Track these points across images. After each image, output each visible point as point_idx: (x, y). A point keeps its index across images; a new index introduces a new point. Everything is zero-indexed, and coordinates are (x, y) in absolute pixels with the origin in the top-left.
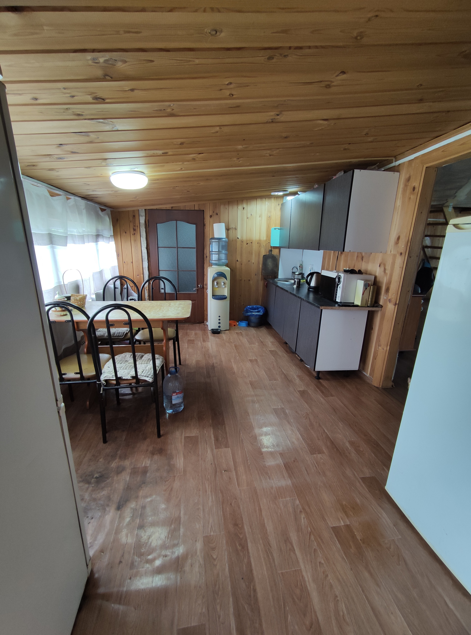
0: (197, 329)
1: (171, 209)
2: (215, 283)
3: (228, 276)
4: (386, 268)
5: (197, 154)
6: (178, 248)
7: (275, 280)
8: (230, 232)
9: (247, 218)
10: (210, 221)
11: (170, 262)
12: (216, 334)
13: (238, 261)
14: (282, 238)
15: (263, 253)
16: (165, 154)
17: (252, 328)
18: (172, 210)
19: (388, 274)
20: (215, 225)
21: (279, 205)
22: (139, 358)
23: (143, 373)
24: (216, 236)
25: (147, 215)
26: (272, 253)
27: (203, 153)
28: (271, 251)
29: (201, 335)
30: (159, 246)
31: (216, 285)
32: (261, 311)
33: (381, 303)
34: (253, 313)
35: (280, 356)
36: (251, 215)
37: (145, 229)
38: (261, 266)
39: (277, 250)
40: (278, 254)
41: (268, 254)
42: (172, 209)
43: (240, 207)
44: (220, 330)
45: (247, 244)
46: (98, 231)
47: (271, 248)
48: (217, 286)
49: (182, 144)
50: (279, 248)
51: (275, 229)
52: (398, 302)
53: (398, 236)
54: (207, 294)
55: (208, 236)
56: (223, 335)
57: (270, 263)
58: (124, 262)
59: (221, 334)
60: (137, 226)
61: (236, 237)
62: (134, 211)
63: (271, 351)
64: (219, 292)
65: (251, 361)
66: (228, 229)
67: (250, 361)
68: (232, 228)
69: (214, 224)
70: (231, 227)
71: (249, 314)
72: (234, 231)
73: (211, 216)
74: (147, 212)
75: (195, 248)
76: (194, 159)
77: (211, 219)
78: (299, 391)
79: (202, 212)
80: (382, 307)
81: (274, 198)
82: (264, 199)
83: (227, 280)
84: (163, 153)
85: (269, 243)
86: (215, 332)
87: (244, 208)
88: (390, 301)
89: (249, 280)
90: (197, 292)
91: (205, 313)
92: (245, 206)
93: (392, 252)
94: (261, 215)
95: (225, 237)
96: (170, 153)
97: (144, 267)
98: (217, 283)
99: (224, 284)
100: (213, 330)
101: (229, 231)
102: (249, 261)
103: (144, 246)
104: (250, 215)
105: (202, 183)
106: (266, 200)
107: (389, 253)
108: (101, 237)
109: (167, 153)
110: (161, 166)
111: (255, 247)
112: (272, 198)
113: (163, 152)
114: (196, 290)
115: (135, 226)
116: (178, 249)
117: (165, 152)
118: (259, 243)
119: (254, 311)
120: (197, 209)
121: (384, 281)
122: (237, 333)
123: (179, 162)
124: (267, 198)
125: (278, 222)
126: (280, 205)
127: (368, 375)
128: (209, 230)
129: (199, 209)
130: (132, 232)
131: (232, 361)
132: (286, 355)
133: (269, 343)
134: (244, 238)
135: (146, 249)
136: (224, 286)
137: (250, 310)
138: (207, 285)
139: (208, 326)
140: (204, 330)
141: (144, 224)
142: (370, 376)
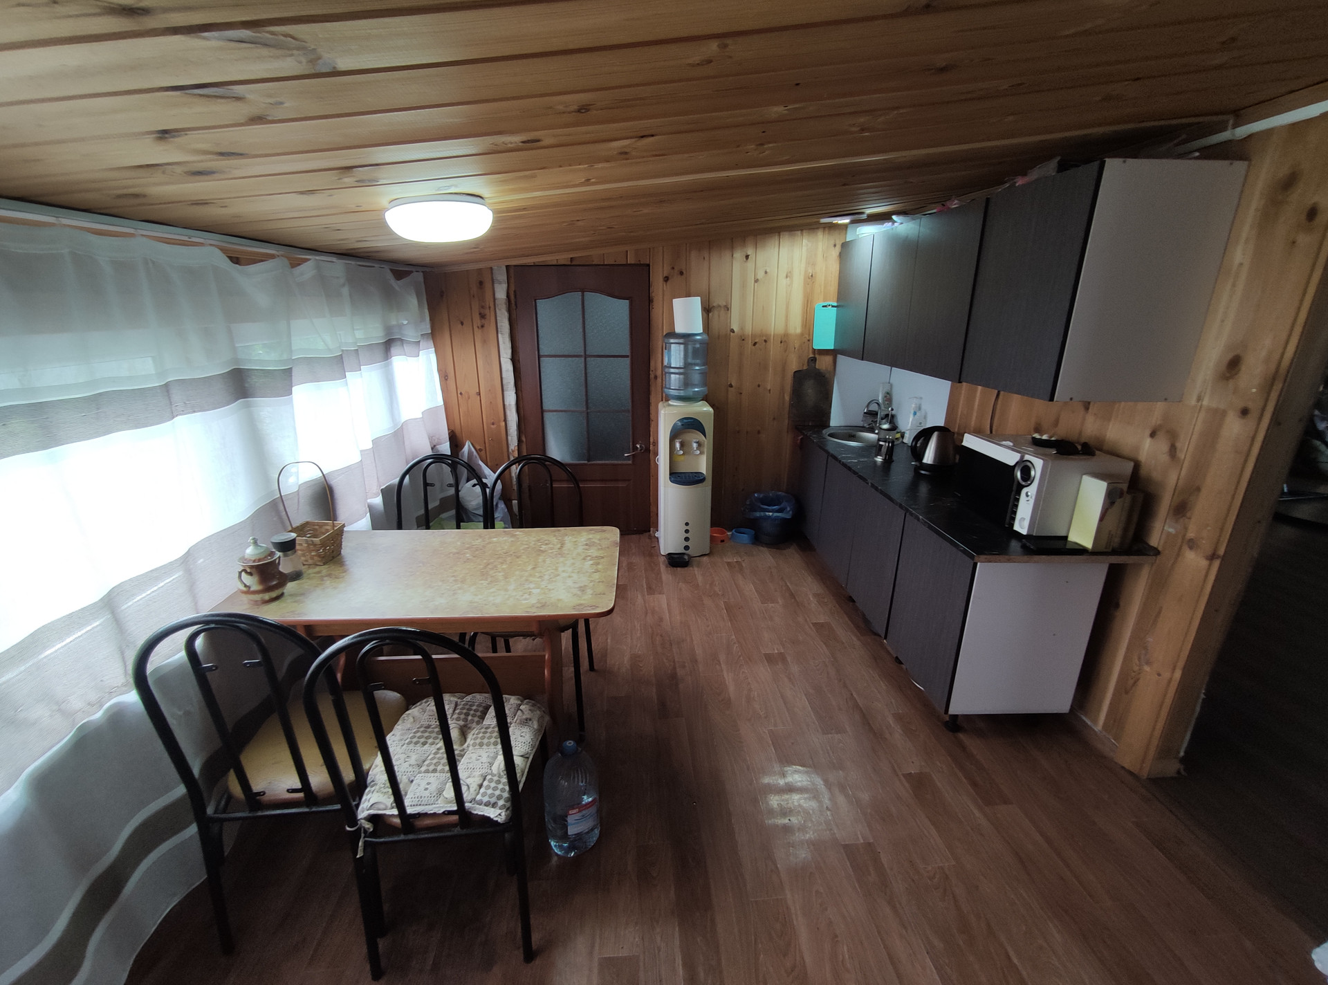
0: (634, 551)
1: (569, 263)
2: (678, 445)
3: (709, 426)
4: (1178, 445)
5: (633, 140)
6: (586, 356)
7: (822, 433)
8: (714, 315)
9: (756, 281)
10: (665, 289)
11: (570, 391)
12: (679, 569)
13: (731, 386)
14: (841, 329)
15: (794, 365)
16: (531, 143)
17: (764, 549)
18: (573, 265)
19: (1186, 465)
20: (677, 303)
21: (835, 246)
22: (476, 719)
23: (482, 790)
24: (680, 328)
25: (512, 281)
26: (817, 367)
27: (653, 136)
28: (814, 360)
29: (643, 571)
30: (541, 354)
31: (680, 450)
32: (788, 509)
33: (1155, 540)
34: (767, 513)
35: (843, 643)
36: (766, 272)
37: (506, 314)
38: (787, 398)
39: (829, 359)
40: (830, 368)
41: (805, 368)
42: (573, 263)
43: (738, 255)
44: (688, 555)
45: (755, 344)
46: (388, 329)
47: (814, 355)
48: (682, 452)
49: (583, 109)
50: (833, 353)
51: (823, 306)
52: (1221, 551)
53: (1230, 356)
54: (657, 466)
55: (660, 326)
56: (696, 569)
57: (810, 390)
58: (461, 394)
59: (691, 568)
60: (490, 307)
61: (729, 330)
62: (480, 271)
63: (819, 627)
64: (685, 467)
65: (770, 659)
66: (707, 310)
67: (768, 662)
68: (719, 306)
69: (674, 300)
70: (715, 304)
71: (758, 514)
72: (722, 312)
73: (666, 277)
74: (512, 271)
75: (627, 356)
76: (626, 153)
77: (666, 285)
78: (908, 776)
79: (644, 269)
80: (1156, 552)
81: (824, 228)
82: (800, 232)
83: (705, 436)
84: (523, 142)
85: (809, 340)
86: (677, 561)
87: (747, 257)
88: (1192, 544)
89: (759, 432)
90: (633, 462)
91: (653, 509)
92: (750, 252)
93: (1205, 402)
94: (790, 272)
95: (702, 331)
96: (547, 142)
97: (507, 403)
98: (682, 445)
99: (700, 445)
100: (673, 556)
101: (710, 314)
102: (759, 386)
103: (506, 354)
104: (764, 273)
105: (646, 211)
106: (804, 234)
107: (1193, 402)
108: (399, 343)
109: (538, 141)
110: (526, 177)
111: (774, 350)
112: (818, 228)
113: (524, 137)
114: (631, 457)
115: (483, 307)
116: (588, 359)
117: (529, 139)
118: (785, 341)
119: (770, 508)
120: (633, 262)
121: (1170, 481)
122: (729, 564)
123: (579, 165)
124: (806, 229)
125: (833, 288)
126: (837, 246)
127: (1098, 727)
128: (661, 311)
129: (638, 263)
130: (477, 321)
131: (722, 657)
132: (859, 640)
133: (812, 599)
134: (749, 330)
135: (510, 360)
136: (698, 452)
137: (762, 506)
138: (656, 443)
139: (658, 541)
140: (651, 555)
141: (505, 301)
142: (1104, 733)
